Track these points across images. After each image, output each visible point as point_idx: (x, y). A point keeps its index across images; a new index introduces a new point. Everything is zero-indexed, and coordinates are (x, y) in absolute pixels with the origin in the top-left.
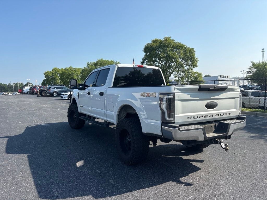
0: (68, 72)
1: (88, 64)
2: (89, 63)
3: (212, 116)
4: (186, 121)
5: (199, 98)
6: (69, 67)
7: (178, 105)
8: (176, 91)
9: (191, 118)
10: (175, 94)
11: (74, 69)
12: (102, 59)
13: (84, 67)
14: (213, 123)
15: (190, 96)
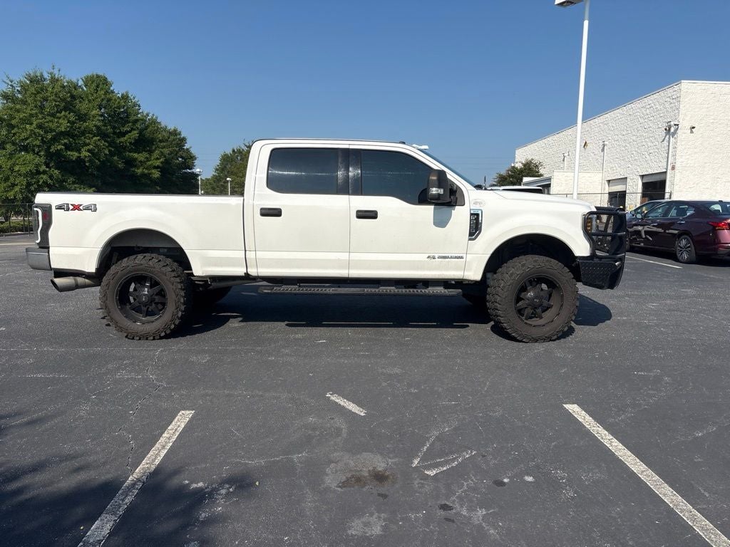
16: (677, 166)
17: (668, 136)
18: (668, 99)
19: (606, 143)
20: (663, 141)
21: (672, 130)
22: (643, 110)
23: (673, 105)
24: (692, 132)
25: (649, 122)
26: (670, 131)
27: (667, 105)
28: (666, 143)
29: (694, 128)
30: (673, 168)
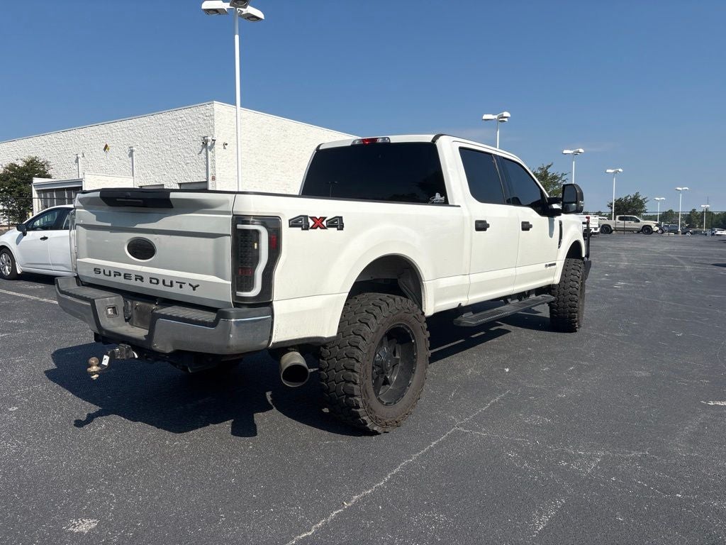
3: (142, 279)
14: (156, 304)
16: (217, 177)
17: (204, 149)
18: (201, 116)
19: (134, 148)
20: (200, 153)
21: (209, 144)
22: (175, 122)
23: (207, 122)
24: (225, 148)
25: (183, 135)
26: (206, 145)
27: (200, 121)
28: (203, 155)
29: (226, 144)
30: (214, 178)
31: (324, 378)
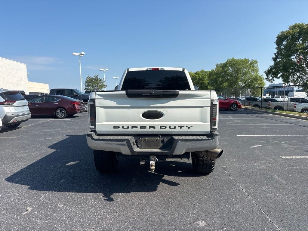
0: (199, 77)
1: (217, 66)
2: (218, 64)
3: (154, 127)
4: (111, 130)
5: (130, 106)
6: (201, 70)
7: (99, 111)
8: (97, 97)
9: (119, 128)
10: (96, 100)
11: (206, 72)
12: (234, 58)
13: (212, 70)
14: (160, 137)
15: (116, 102)
31: (202, 157)
